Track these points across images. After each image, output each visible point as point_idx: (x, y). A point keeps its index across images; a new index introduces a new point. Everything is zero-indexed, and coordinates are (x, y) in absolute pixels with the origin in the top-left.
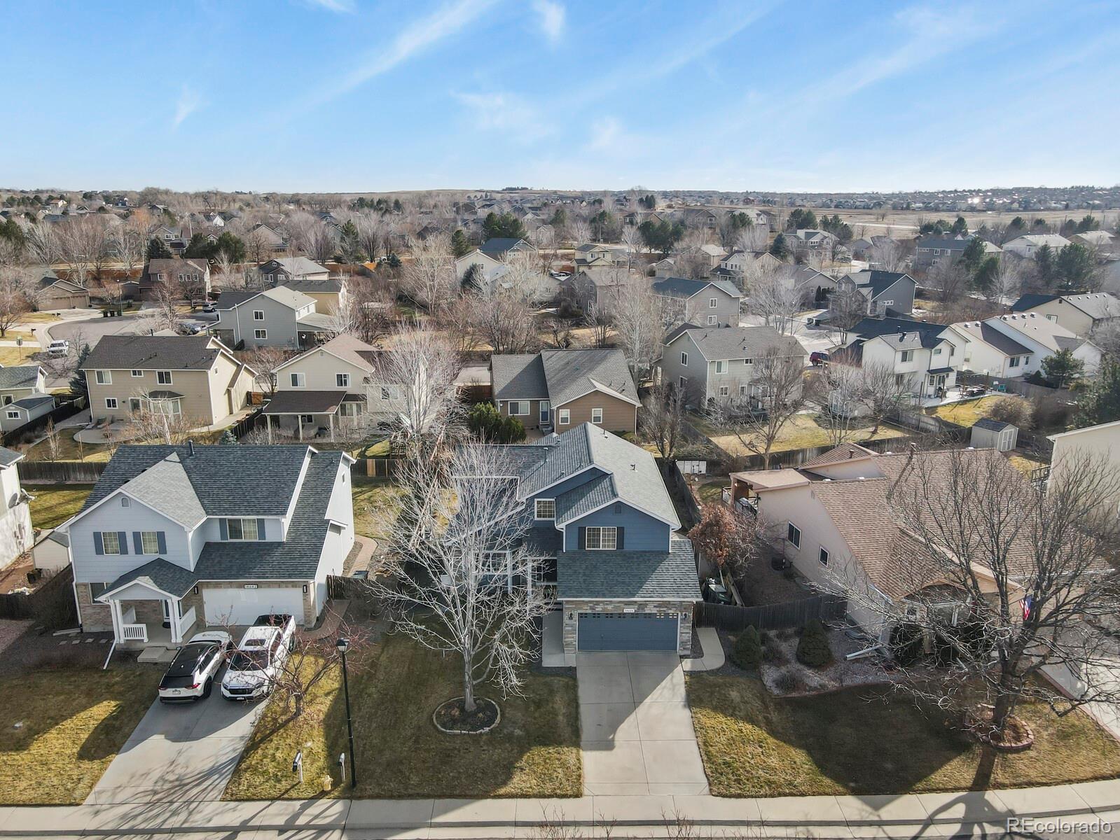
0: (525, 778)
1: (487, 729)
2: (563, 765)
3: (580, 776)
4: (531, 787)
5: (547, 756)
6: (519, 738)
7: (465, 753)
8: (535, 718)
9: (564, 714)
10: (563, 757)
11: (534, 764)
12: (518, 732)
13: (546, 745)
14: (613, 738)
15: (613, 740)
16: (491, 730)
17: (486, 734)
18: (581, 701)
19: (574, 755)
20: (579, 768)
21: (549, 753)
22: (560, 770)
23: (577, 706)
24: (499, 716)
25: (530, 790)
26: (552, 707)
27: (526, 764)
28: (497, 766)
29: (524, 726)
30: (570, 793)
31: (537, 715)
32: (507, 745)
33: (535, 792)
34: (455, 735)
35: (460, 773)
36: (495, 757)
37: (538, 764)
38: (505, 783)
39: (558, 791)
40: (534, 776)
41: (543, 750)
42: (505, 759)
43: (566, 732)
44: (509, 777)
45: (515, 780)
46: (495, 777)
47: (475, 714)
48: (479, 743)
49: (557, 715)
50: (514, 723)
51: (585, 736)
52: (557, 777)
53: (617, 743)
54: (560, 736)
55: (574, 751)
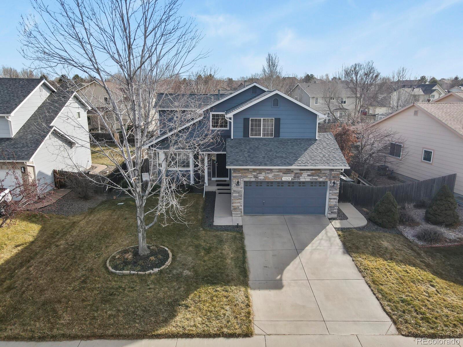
0: (189, 316)
1: (156, 270)
2: (231, 302)
3: (249, 313)
4: (195, 326)
5: (215, 293)
6: (187, 278)
7: (129, 291)
8: (204, 261)
9: (232, 258)
10: (231, 294)
11: (200, 301)
12: (186, 272)
13: (213, 283)
14: (281, 277)
15: (281, 280)
16: (161, 272)
17: (155, 274)
18: (247, 249)
19: (242, 293)
20: (248, 305)
21: (216, 291)
22: (227, 308)
23: (244, 252)
24: (170, 260)
25: (194, 328)
26: (221, 253)
27: (191, 302)
28: (161, 303)
29: (193, 267)
30: (238, 331)
31: (206, 258)
32: (175, 284)
33: (199, 331)
34: (124, 275)
35: (119, 311)
36: (161, 295)
37: (204, 301)
38: (166, 321)
39: (225, 330)
40: (199, 313)
41: (210, 289)
42: (170, 297)
43: (235, 272)
44: (173, 315)
45: (178, 318)
46: (157, 314)
47: (148, 257)
48: (146, 282)
49: (225, 259)
50: (183, 265)
51: (252, 276)
52: (224, 315)
53: (284, 282)
54: (227, 276)
55: (243, 289)
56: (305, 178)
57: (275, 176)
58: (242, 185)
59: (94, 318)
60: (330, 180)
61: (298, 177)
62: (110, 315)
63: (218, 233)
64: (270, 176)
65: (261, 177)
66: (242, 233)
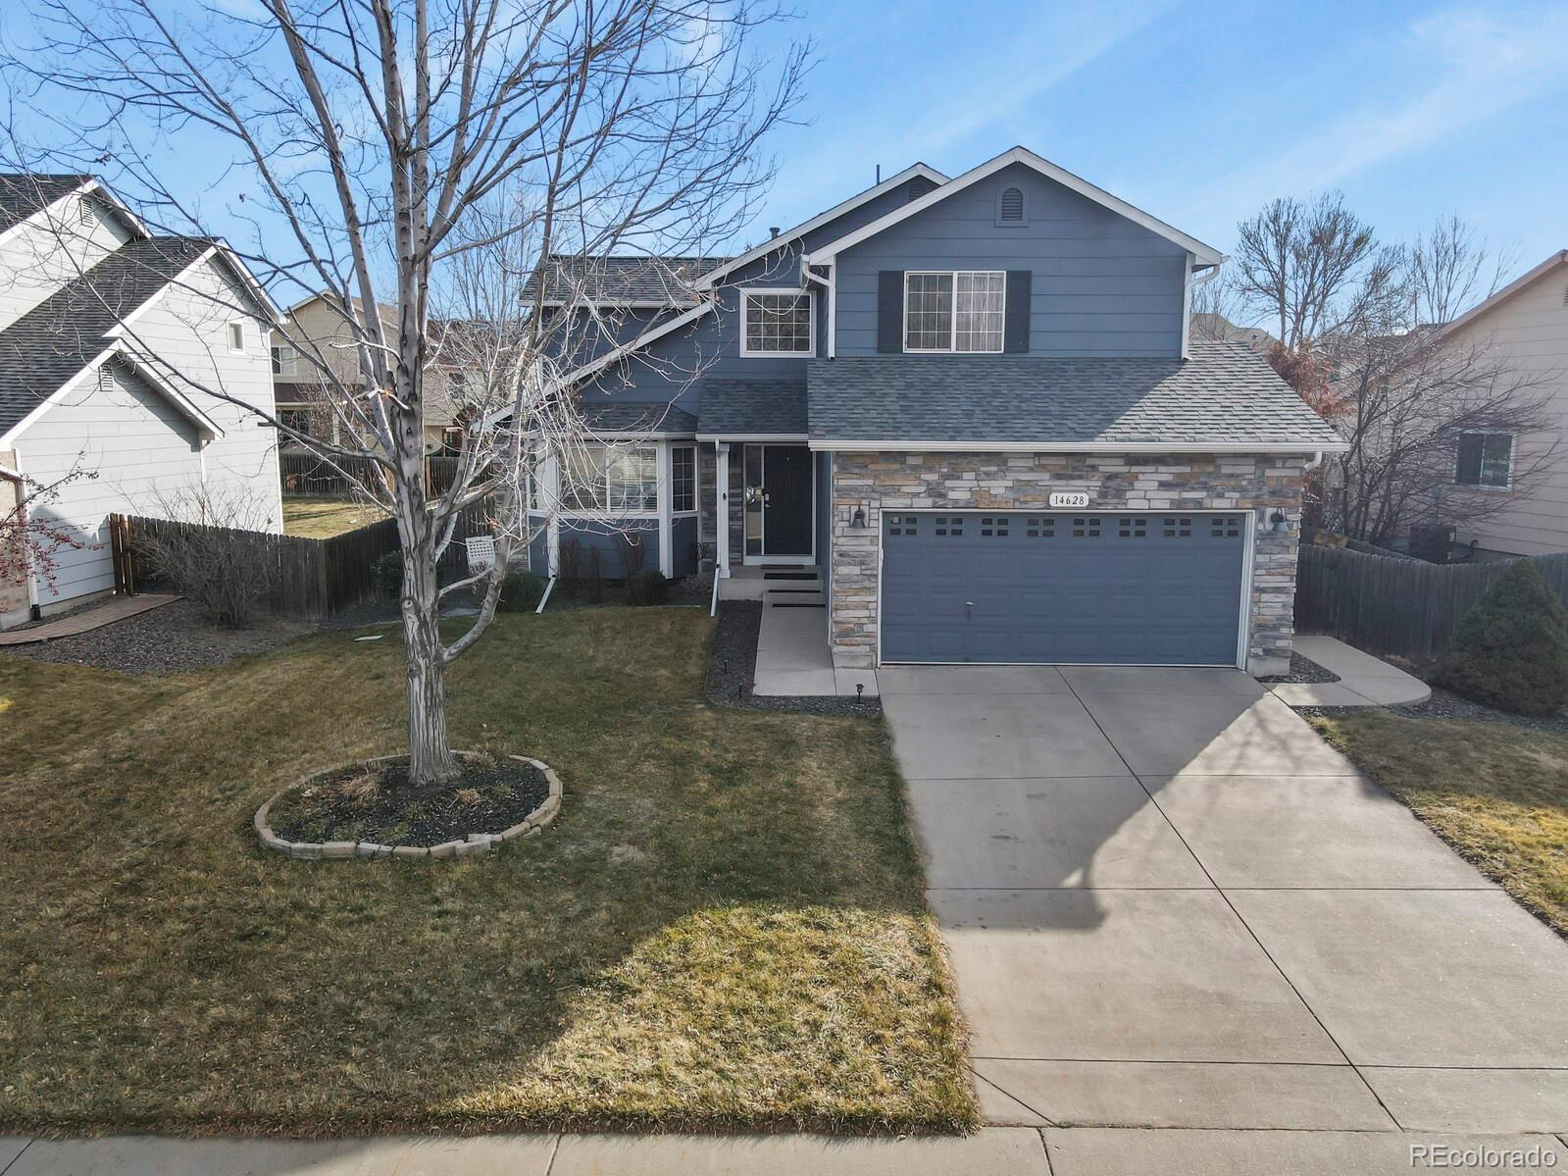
0: (625, 1030)
1: (483, 840)
2: (843, 971)
3: (942, 1020)
4: (657, 1074)
5: (761, 935)
6: (626, 876)
7: (340, 924)
8: (712, 812)
9: (840, 803)
10: (844, 939)
11: (687, 967)
12: (624, 853)
13: (749, 895)
14: (1086, 877)
15: (1086, 886)
16: (505, 847)
17: (476, 857)
18: (909, 771)
19: (902, 939)
20: (934, 988)
21: (770, 924)
22: (828, 995)
23: (895, 785)
24: (551, 803)
25: (653, 1088)
26: (790, 785)
27: (644, 970)
28: (489, 975)
29: (659, 833)
30: (893, 1104)
31: (721, 801)
32: (569, 895)
33: (679, 1099)
34: (326, 861)
35: (270, 1004)
36: (495, 939)
37: (709, 967)
38: (507, 1053)
39: (821, 1097)
40: (682, 1019)
41: (739, 917)
42: (538, 947)
43: (860, 855)
44: (545, 1026)
45: (569, 1041)
46: (463, 1021)
47: (449, 790)
48: (428, 888)
49: (812, 805)
50: (612, 824)
51: (938, 872)
52: (815, 1026)
53: (1106, 899)
54: (823, 866)
55: (901, 921)
56: (1148, 496)
57: (1019, 487)
58: (876, 527)
59: (132, 1036)
60: (1258, 506)
61: (1120, 493)
62: (218, 1026)
63: (775, 720)
64: (999, 487)
65: (960, 492)
66: (879, 720)
